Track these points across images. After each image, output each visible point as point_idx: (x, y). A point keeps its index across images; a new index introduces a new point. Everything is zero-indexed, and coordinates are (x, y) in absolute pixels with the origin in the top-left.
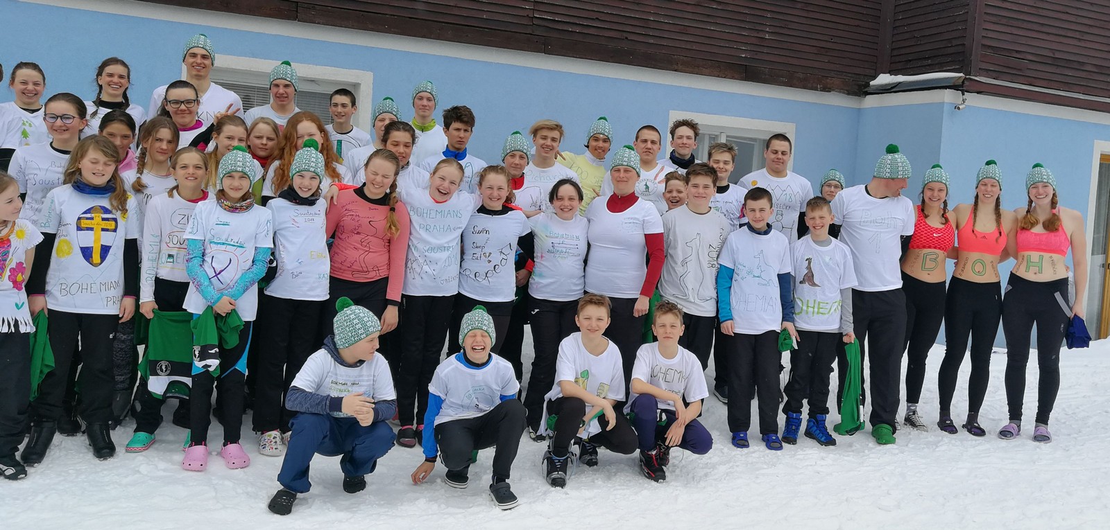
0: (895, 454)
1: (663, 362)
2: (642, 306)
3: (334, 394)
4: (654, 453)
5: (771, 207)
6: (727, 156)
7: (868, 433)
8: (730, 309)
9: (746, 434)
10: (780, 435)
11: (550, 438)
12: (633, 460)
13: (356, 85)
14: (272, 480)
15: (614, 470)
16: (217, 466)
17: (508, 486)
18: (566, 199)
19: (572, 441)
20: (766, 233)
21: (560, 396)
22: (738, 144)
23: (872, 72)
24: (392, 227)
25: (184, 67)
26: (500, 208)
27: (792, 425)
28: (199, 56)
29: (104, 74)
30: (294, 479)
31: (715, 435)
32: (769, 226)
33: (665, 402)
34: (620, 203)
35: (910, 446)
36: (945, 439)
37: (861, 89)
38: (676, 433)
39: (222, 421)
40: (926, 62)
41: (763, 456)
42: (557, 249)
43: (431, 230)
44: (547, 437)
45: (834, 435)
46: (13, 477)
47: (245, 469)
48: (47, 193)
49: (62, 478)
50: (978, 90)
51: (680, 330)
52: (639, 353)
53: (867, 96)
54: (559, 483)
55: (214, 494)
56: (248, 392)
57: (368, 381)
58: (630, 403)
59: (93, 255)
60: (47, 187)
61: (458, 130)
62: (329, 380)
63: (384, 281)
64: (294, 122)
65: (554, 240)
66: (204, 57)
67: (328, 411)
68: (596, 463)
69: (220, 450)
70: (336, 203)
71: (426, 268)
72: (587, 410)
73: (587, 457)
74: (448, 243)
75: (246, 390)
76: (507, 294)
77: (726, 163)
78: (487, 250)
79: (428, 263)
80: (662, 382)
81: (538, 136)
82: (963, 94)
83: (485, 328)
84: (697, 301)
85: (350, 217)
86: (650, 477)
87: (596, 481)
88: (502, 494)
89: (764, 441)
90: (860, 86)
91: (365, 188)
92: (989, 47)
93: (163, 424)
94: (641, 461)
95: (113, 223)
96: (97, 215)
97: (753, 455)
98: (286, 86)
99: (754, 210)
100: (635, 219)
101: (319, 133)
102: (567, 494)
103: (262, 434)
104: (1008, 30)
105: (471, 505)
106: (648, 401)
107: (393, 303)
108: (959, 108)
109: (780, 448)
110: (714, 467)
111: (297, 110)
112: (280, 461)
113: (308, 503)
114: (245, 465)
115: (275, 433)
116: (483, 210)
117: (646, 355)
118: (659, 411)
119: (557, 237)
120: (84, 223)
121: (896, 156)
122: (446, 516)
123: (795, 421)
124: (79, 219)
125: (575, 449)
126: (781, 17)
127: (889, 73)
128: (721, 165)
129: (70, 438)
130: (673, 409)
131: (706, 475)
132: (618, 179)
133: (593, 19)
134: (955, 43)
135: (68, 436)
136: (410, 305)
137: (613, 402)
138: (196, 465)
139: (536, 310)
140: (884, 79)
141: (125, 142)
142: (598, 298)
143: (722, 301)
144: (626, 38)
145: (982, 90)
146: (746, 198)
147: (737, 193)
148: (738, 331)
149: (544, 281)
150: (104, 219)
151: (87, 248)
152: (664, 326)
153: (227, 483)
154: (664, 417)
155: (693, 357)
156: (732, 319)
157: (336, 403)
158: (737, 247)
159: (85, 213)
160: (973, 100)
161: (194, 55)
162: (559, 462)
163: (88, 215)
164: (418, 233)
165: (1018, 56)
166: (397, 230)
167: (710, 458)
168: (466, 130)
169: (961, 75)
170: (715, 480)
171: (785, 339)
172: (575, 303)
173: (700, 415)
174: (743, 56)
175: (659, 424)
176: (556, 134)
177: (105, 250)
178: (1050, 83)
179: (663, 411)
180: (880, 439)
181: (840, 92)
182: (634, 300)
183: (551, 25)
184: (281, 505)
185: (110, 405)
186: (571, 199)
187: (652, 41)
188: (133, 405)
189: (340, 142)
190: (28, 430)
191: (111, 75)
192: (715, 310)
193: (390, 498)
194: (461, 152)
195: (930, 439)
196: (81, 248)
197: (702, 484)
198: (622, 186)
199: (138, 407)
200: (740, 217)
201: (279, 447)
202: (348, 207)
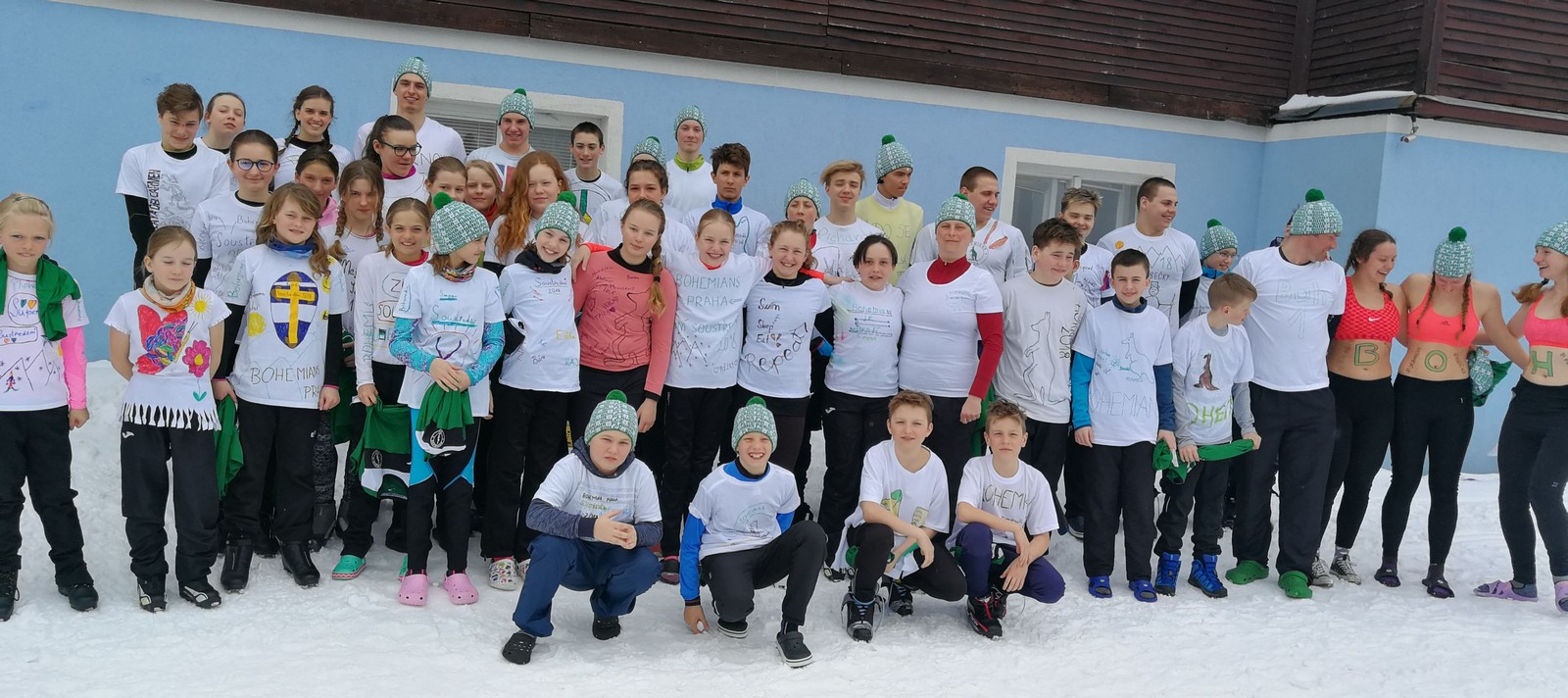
0: (1311, 613)
1: (999, 481)
2: (972, 409)
3: (586, 512)
4: (987, 600)
5: (1147, 277)
6: (1088, 209)
7: (1273, 582)
8: (1087, 412)
9: (1109, 580)
10: (1153, 582)
11: (851, 577)
12: (959, 608)
13: (603, 119)
14: (506, 620)
15: (934, 622)
16: (439, 600)
17: (801, 637)
18: (877, 263)
19: (880, 581)
20: (1138, 310)
21: (863, 522)
22: (1102, 192)
23: (1282, 93)
24: (657, 301)
25: (394, 99)
26: (795, 276)
27: (1169, 570)
28: (412, 85)
29: (303, 109)
30: (532, 619)
31: (1067, 578)
32: (1143, 301)
33: (1001, 534)
34: (945, 271)
35: (1333, 601)
36: (1382, 594)
37: (1268, 117)
38: (1016, 575)
39: (444, 545)
40: (1360, 78)
41: (1131, 609)
42: (862, 326)
43: (702, 303)
44: (846, 576)
45: (1226, 584)
46: (206, 605)
47: (473, 605)
48: (235, 257)
49: (261, 609)
50: (1436, 115)
51: (1021, 440)
52: (966, 468)
53: (1275, 126)
54: (863, 635)
55: (437, 635)
56: (475, 508)
57: (628, 496)
58: (955, 534)
59: (290, 334)
60: (236, 249)
61: (726, 173)
62: (580, 493)
63: (644, 370)
64: (525, 165)
65: (858, 316)
66: (418, 85)
67: (577, 536)
68: (910, 612)
69: (442, 581)
70: (584, 269)
71: (695, 352)
72: (896, 542)
73: (899, 604)
74: (724, 319)
75: (473, 507)
76: (799, 388)
77: (1087, 218)
78: (776, 332)
79: (699, 345)
80: (997, 508)
81: (832, 183)
82: (1414, 120)
83: (765, 431)
84: (1046, 403)
85: (603, 288)
86: (981, 632)
87: (911, 635)
88: (793, 647)
89: (1132, 590)
90: (1265, 112)
91: (622, 250)
92: (1453, 53)
93: (374, 547)
94: (969, 610)
95: (313, 293)
96: (294, 283)
97: (1118, 607)
98: (520, 121)
99: (1124, 279)
100: (964, 293)
101: (555, 180)
102: (874, 650)
103: (493, 561)
104: (1482, 29)
105: (751, 660)
106: (978, 533)
107: (653, 396)
108: (1407, 140)
109: (1154, 599)
110: (1066, 621)
111: (532, 150)
112: (514, 597)
113: (549, 651)
114: (473, 600)
115: (508, 561)
116: (771, 277)
117: (977, 472)
118: (994, 546)
119: (862, 312)
120: (280, 293)
121: (1321, 204)
122: (720, 673)
123: (1172, 564)
124: (274, 287)
125: (884, 592)
126: (1157, 19)
127: (1307, 93)
128: (1082, 221)
129: (268, 560)
130: (1013, 543)
131: (1055, 632)
132: (947, 238)
133: (905, 27)
134: (1403, 49)
135: (265, 557)
136: (673, 401)
137: (932, 534)
138: (414, 597)
139: (832, 409)
140: (1299, 102)
141: (326, 187)
142: (914, 395)
143: (1078, 403)
144: (949, 51)
145: (1441, 114)
146: (1115, 263)
147: (1097, 259)
148: (1098, 442)
149: (845, 369)
150: (302, 289)
151: (283, 325)
152: (1000, 434)
153: (452, 622)
154: (1001, 553)
155: (1039, 474)
156: (1090, 425)
157: (588, 524)
158: (1099, 330)
159: (280, 280)
160: (1428, 128)
161: (407, 83)
162: (863, 608)
163: (284, 284)
164: (688, 309)
165: (1496, 65)
166: (663, 306)
167: (1060, 610)
168: (736, 174)
169: (1412, 93)
170: (1068, 638)
171: (1162, 454)
172: (885, 401)
173: (1047, 553)
174: (1106, 72)
175: (995, 562)
176: (854, 177)
177: (303, 327)
178: (1541, 103)
179: (999, 545)
180: (1291, 591)
181: (1238, 121)
182: (964, 400)
183: (850, 36)
184: (518, 651)
185: (311, 520)
186: (883, 262)
187: (983, 55)
188: (338, 523)
189: (584, 193)
190: (221, 548)
191: (311, 111)
192: (1069, 414)
193: (650, 648)
194: (733, 202)
195: (1361, 594)
196: (276, 324)
197: (1051, 643)
198: (951, 247)
199: (344, 526)
200: (1102, 289)
201: (514, 579)
202: (602, 274)
